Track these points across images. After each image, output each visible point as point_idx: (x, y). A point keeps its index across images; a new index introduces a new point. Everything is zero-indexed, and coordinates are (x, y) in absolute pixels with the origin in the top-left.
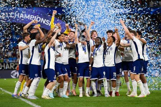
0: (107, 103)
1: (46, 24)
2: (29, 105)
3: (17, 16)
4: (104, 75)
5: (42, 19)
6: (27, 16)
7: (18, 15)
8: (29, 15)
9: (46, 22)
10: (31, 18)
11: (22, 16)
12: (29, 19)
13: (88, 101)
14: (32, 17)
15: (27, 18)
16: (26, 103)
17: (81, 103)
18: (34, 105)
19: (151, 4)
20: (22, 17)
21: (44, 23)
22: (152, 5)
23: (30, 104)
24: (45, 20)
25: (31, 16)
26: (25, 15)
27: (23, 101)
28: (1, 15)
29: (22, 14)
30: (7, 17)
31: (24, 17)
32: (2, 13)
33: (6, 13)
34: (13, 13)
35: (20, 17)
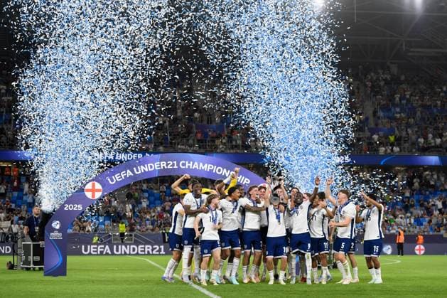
2: (204, 294)
3: (189, 166)
5: (225, 170)
6: (203, 166)
7: (191, 165)
8: (206, 165)
10: (209, 168)
11: (196, 166)
12: (206, 170)
14: (211, 167)
15: (203, 168)
18: (212, 295)
19: (382, 150)
25: (209, 165)
26: (201, 164)
28: (167, 165)
29: (196, 163)
30: (176, 167)
31: (199, 167)
32: (168, 162)
33: (174, 162)
34: (184, 162)
35: (193, 168)
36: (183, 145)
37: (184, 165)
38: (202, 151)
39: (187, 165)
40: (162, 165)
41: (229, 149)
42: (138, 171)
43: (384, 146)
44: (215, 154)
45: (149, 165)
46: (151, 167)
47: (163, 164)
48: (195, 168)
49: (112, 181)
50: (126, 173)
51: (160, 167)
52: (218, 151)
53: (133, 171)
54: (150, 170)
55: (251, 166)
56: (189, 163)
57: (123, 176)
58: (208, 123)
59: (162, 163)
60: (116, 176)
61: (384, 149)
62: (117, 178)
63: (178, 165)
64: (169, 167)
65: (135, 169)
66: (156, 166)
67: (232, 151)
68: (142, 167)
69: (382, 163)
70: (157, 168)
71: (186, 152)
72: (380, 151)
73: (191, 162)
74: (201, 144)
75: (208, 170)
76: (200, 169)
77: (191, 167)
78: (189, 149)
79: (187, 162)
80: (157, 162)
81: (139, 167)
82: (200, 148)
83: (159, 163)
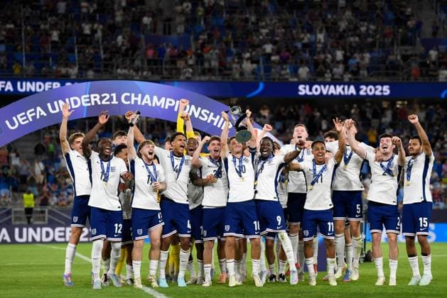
1: (200, 118)
3: (136, 101)
4: (279, 224)
5: (193, 107)
6: (159, 100)
7: (139, 99)
8: (163, 99)
9: (200, 114)
10: (168, 104)
11: (147, 100)
12: (162, 107)
14: (171, 102)
15: (158, 104)
19: (443, 74)
20: (146, 102)
21: (196, 115)
22: (444, 77)
24: (199, 109)
25: (168, 100)
26: (155, 98)
27: (147, 294)
28: (101, 99)
29: (147, 96)
30: (115, 102)
31: (152, 103)
32: (103, 95)
33: (112, 95)
34: (129, 94)
35: (143, 104)
36: (125, 68)
37: (128, 98)
38: (157, 77)
39: (133, 98)
40: (93, 100)
41: (199, 75)
42: (54, 108)
43: (446, 68)
44: (176, 83)
45: (72, 99)
46: (76, 102)
47: (95, 98)
48: (146, 104)
49: (13, 124)
50: (35, 111)
51: (90, 102)
52: (182, 77)
53: (46, 110)
54: (74, 107)
55: (234, 100)
56: (136, 96)
57: (30, 116)
58: (165, 33)
59: (92, 96)
60: (19, 116)
61: (446, 72)
62: (20, 120)
63: (119, 99)
64: (104, 102)
65: (49, 105)
66: (83, 101)
67: (203, 78)
68: (61, 102)
69: (443, 95)
70: (85, 105)
71: (132, 79)
72: (441, 76)
73: (140, 95)
74: (155, 67)
75: (166, 107)
76: (154, 105)
77: (139, 103)
78: (134, 74)
79: (133, 95)
80: (86, 94)
81: (55, 103)
82: (153, 73)
83: (88, 96)
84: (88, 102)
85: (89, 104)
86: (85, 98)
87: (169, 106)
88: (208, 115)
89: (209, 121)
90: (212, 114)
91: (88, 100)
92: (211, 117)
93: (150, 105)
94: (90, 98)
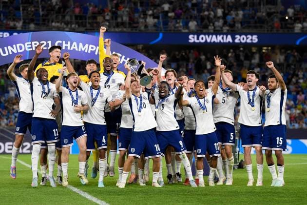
0: (220, 197)
3: (66, 47)
6: (84, 46)
7: (69, 45)
8: (87, 45)
10: (90, 49)
11: (74, 46)
12: (86, 51)
13: (186, 193)
14: (92, 48)
15: (83, 49)
16: (80, 196)
17: (174, 198)
19: (298, 27)
20: (74, 48)
22: (299, 28)
23: (87, 197)
25: (91, 46)
26: (81, 45)
29: (75, 43)
31: (78, 48)
32: (41, 42)
33: (48, 42)
34: (61, 42)
35: (72, 49)
36: (58, 22)
38: (83, 29)
39: (64, 45)
40: (34, 46)
41: (114, 27)
42: (4, 52)
43: (300, 22)
44: (96, 33)
45: (18, 45)
46: (21, 48)
47: (35, 44)
48: (74, 49)
51: (32, 47)
54: (19, 51)
55: (140, 47)
56: (66, 43)
59: (33, 43)
61: (300, 25)
65: (1, 50)
66: (27, 47)
67: (117, 30)
68: (10, 48)
69: (298, 43)
70: (28, 50)
71: (63, 30)
72: (296, 28)
73: (69, 43)
74: (80, 21)
75: (89, 52)
76: (80, 50)
77: (69, 48)
78: (65, 26)
79: (64, 42)
80: (28, 42)
81: (6, 48)
82: (79, 26)
83: (30, 43)
84: (30, 48)
85: (31, 49)
86: (28, 45)
87: (91, 51)
88: (121, 58)
89: (121, 62)
90: (124, 57)
91: (30, 46)
92: (123, 59)
93: (77, 50)
94: (31, 44)
